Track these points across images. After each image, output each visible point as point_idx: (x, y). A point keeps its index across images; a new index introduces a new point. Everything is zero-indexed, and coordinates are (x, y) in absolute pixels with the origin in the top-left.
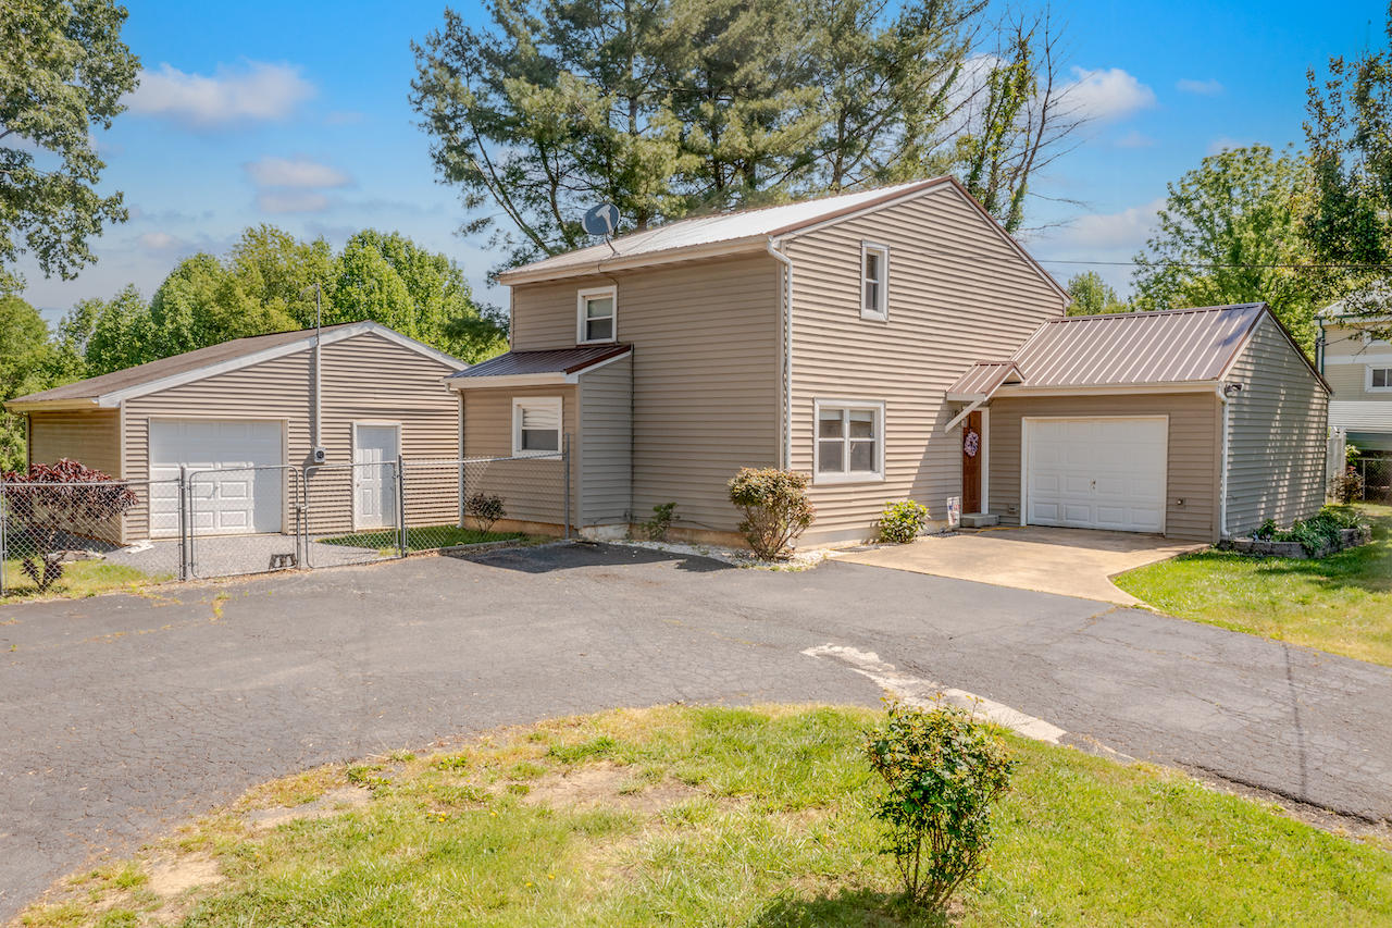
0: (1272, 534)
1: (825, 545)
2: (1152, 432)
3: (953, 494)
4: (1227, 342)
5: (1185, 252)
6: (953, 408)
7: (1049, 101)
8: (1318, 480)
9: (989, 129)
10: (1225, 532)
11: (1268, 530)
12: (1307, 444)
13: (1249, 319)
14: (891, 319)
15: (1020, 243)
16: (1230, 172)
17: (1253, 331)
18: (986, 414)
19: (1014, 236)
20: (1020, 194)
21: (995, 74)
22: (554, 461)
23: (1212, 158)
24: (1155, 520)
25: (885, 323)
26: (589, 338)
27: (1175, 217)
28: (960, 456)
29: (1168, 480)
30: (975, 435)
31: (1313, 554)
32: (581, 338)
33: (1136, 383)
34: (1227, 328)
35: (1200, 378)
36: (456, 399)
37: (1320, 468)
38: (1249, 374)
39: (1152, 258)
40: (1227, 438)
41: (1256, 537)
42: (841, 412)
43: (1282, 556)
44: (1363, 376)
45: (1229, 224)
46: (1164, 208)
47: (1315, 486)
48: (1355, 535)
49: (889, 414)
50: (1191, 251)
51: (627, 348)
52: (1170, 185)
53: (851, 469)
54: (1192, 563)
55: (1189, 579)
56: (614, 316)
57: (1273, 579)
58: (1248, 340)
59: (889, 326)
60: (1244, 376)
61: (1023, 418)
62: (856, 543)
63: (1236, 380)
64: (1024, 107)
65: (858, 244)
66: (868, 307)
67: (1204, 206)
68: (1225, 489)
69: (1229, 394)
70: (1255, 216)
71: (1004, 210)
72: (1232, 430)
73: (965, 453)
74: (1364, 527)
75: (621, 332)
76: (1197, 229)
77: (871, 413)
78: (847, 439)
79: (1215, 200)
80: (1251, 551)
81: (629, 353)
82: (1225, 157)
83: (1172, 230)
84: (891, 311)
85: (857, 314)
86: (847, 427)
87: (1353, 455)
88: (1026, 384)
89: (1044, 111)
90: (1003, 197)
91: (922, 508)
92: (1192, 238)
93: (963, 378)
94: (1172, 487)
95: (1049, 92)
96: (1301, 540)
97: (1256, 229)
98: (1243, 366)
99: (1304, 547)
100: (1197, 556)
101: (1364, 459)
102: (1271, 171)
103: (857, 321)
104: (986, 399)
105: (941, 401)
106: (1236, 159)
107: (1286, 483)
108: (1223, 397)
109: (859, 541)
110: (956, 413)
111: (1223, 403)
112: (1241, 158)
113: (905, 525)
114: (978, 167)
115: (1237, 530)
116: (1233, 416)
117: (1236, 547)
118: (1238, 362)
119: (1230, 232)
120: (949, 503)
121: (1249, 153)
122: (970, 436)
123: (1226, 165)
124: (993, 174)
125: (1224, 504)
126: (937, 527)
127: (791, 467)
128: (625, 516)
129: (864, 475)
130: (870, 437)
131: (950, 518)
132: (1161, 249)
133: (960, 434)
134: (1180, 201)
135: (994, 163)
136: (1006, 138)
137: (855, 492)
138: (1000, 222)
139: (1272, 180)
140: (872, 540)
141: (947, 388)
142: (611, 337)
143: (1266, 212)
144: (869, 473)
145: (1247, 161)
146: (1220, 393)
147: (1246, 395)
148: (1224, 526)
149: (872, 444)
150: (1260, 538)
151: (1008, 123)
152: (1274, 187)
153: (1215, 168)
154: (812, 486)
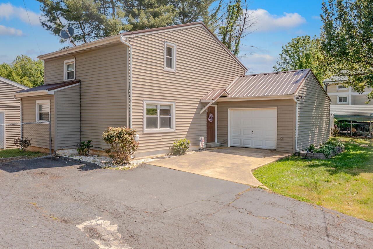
0: (313, 149)
1: (149, 156)
2: (272, 113)
3: (202, 136)
4: (297, 82)
5: (287, 65)
6: (203, 105)
7: (246, 16)
8: (327, 130)
9: (228, 24)
10: (297, 149)
11: (311, 148)
12: (324, 118)
13: (304, 75)
14: (177, 71)
15: (238, 59)
16: (300, 43)
17: (306, 79)
18: (216, 107)
19: (236, 57)
20: (238, 44)
21: (229, 7)
22: (46, 124)
23: (294, 39)
24: (273, 145)
25: (175, 73)
26: (68, 78)
27: (284, 56)
28: (206, 122)
29: (277, 130)
30: (212, 115)
31: (327, 157)
32: (65, 79)
33: (266, 96)
34: (297, 77)
35: (288, 94)
36: (19, 102)
37: (328, 126)
38: (305, 93)
39: (278, 67)
40: (298, 115)
41: (308, 151)
42: (157, 106)
43: (317, 159)
44: (336, 99)
45: (299, 58)
46: (281, 53)
47: (326, 132)
48: (340, 149)
49: (176, 107)
50: (289, 65)
51: (79, 81)
52: (283, 47)
53: (161, 127)
54: (285, 163)
55: (283, 171)
56: (74, 70)
57: (314, 169)
58: (304, 81)
59: (177, 74)
60: (303, 94)
61: (229, 109)
62: (163, 155)
63: (300, 95)
64: (239, 18)
65: (163, 43)
66: (167, 66)
67: (292, 53)
68: (297, 134)
69: (298, 100)
70: (306, 55)
71: (233, 49)
72: (299, 113)
73: (208, 121)
74: (343, 146)
75: (77, 76)
76: (290, 59)
77: (170, 106)
78: (159, 116)
79: (295, 51)
80: (306, 156)
81: (79, 84)
82: (298, 39)
83: (283, 59)
84: (177, 69)
85: (162, 69)
86: (159, 112)
87: (336, 122)
88: (229, 97)
89: (245, 19)
90: (233, 44)
91: (189, 142)
92: (289, 61)
93: (207, 95)
94: (279, 133)
95: (246, 13)
96: (323, 152)
97: (306, 59)
98: (303, 90)
99: (324, 154)
100: (287, 159)
101: (339, 123)
102: (310, 43)
103: (163, 71)
104: (214, 102)
105: (198, 103)
106: (301, 39)
107: (317, 131)
108: (296, 100)
109: (164, 154)
110: (204, 107)
111: (296, 103)
112: (302, 39)
113: (181, 148)
114: (225, 35)
115: (301, 148)
116: (299, 108)
117: (301, 155)
118: (301, 88)
119: (299, 60)
120: (200, 139)
121: (304, 38)
122: (210, 115)
123: (298, 41)
124: (230, 38)
125: (297, 139)
126: (196, 148)
127: (132, 127)
128: (77, 145)
129: (167, 129)
130: (169, 115)
131: (201, 145)
132: (281, 64)
133: (206, 114)
134: (286, 51)
135: (230, 34)
136: (234, 27)
137: (162, 136)
138: (232, 52)
139: (310, 46)
140: (170, 154)
141: (201, 98)
142: (74, 78)
143: (309, 54)
144: (169, 129)
145: (304, 40)
146: (295, 99)
147: (304, 100)
148: (297, 147)
149: (170, 118)
150: (309, 151)
151: (234, 23)
152: (311, 47)
153: (295, 42)
154: (143, 134)
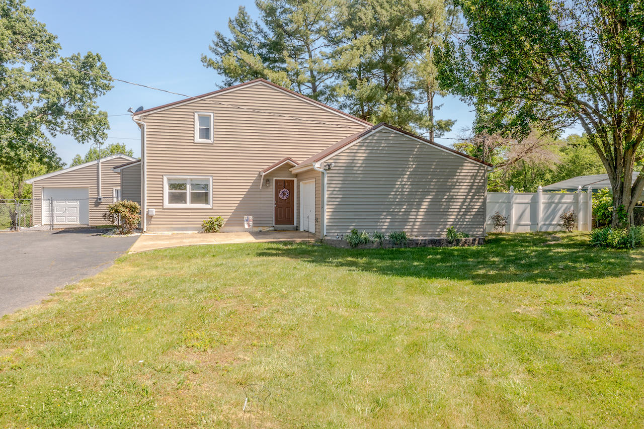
8: (473, 213)
10: (325, 234)
17: (362, 138)
18: (295, 180)
25: (213, 144)
28: (273, 199)
29: (315, 209)
30: (287, 190)
38: (359, 158)
40: (326, 189)
42: (184, 180)
49: (213, 181)
53: (191, 203)
58: (357, 141)
60: (353, 160)
61: (301, 183)
63: (341, 161)
65: (192, 114)
66: (200, 138)
73: (279, 198)
77: (204, 181)
78: (189, 191)
84: (216, 139)
85: (193, 141)
86: (189, 187)
94: (316, 213)
98: (351, 155)
103: (192, 144)
108: (321, 170)
111: (323, 173)
116: (338, 179)
118: (344, 152)
120: (246, 218)
125: (325, 221)
127: (146, 201)
129: (201, 206)
130: (205, 190)
131: (246, 225)
133: (271, 190)
144: (204, 205)
146: (317, 169)
147: (355, 169)
148: (325, 231)
149: (206, 193)
154: (163, 209)
